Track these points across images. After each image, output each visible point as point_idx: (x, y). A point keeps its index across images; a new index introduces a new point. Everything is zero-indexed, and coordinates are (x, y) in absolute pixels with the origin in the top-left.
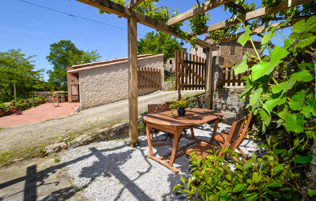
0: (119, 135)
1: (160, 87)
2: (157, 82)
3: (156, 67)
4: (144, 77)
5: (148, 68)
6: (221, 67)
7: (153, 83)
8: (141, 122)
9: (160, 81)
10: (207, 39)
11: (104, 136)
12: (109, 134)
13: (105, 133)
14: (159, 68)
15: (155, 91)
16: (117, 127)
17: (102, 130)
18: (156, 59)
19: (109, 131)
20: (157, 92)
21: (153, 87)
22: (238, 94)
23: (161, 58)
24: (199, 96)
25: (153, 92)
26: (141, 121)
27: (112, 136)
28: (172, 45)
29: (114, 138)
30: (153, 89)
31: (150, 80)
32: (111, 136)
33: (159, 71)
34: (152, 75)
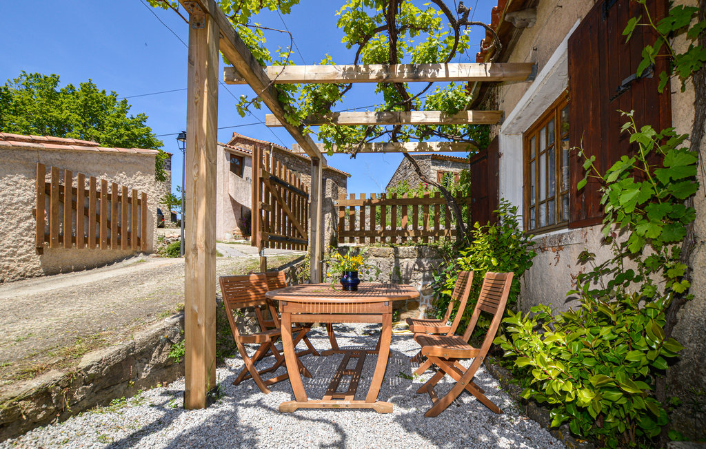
0: (106, 389)
1: (145, 245)
2: (135, 230)
3: (132, 185)
4: (86, 210)
5: (104, 183)
6: (335, 204)
7: (119, 231)
8: (175, 336)
9: (145, 227)
10: (238, 144)
11: (44, 406)
12: (70, 394)
13: (50, 394)
14: (141, 189)
15: (129, 257)
16: (100, 362)
17: (34, 384)
18: (133, 160)
19: (70, 383)
20: (133, 260)
21: (119, 243)
22: (376, 258)
23: (149, 159)
24: (295, 265)
25: (120, 260)
26: (175, 333)
27: (79, 397)
28: (133, 134)
29: (85, 403)
30: (119, 252)
31: (109, 222)
32: (76, 399)
33: (140, 198)
34: (116, 207)
